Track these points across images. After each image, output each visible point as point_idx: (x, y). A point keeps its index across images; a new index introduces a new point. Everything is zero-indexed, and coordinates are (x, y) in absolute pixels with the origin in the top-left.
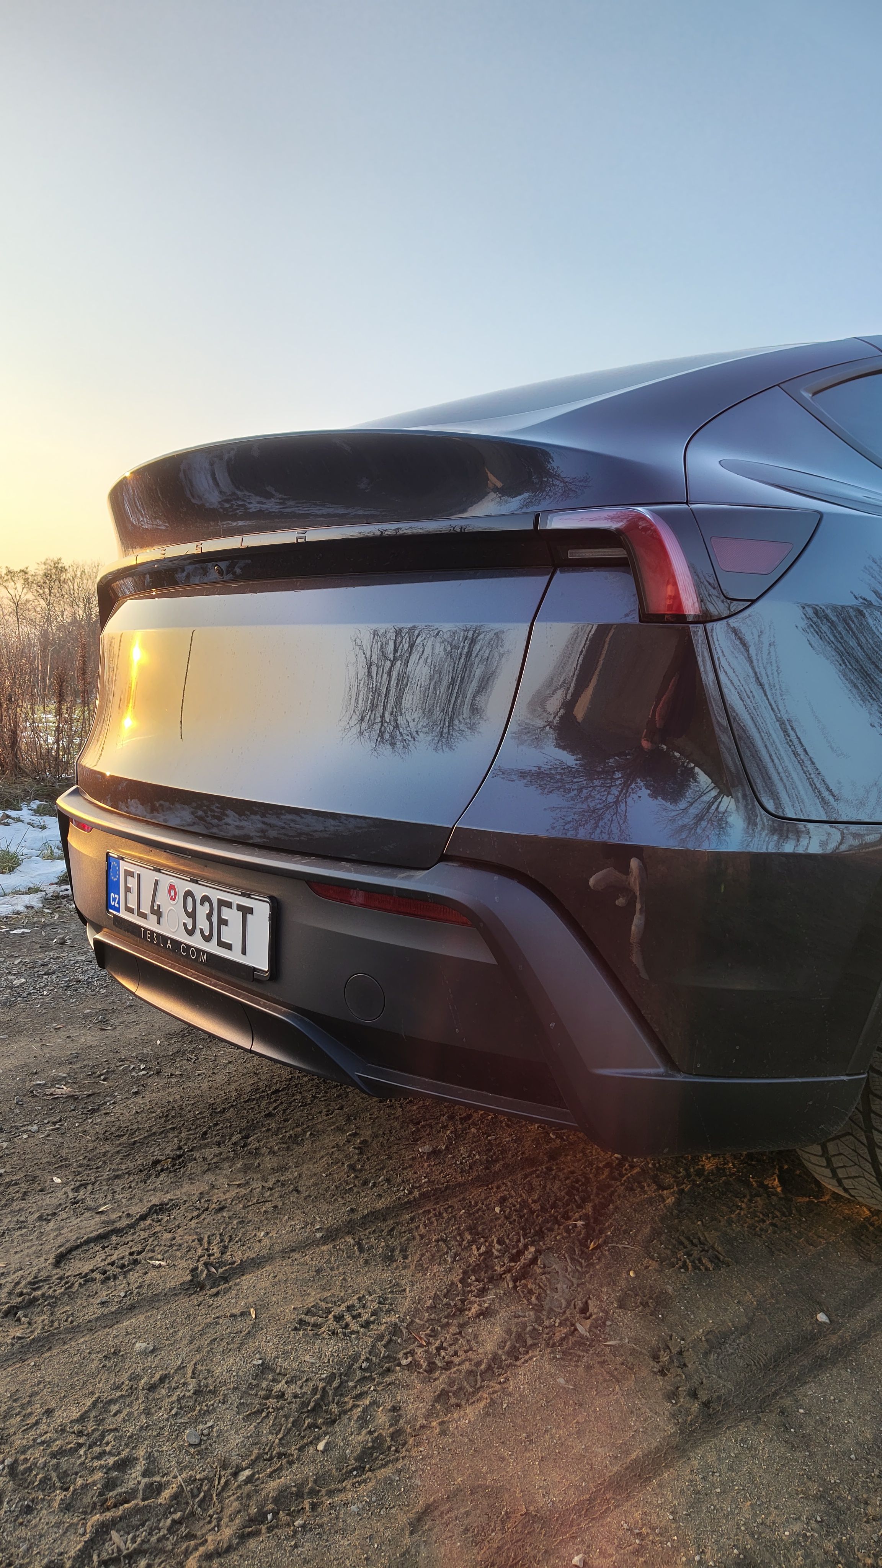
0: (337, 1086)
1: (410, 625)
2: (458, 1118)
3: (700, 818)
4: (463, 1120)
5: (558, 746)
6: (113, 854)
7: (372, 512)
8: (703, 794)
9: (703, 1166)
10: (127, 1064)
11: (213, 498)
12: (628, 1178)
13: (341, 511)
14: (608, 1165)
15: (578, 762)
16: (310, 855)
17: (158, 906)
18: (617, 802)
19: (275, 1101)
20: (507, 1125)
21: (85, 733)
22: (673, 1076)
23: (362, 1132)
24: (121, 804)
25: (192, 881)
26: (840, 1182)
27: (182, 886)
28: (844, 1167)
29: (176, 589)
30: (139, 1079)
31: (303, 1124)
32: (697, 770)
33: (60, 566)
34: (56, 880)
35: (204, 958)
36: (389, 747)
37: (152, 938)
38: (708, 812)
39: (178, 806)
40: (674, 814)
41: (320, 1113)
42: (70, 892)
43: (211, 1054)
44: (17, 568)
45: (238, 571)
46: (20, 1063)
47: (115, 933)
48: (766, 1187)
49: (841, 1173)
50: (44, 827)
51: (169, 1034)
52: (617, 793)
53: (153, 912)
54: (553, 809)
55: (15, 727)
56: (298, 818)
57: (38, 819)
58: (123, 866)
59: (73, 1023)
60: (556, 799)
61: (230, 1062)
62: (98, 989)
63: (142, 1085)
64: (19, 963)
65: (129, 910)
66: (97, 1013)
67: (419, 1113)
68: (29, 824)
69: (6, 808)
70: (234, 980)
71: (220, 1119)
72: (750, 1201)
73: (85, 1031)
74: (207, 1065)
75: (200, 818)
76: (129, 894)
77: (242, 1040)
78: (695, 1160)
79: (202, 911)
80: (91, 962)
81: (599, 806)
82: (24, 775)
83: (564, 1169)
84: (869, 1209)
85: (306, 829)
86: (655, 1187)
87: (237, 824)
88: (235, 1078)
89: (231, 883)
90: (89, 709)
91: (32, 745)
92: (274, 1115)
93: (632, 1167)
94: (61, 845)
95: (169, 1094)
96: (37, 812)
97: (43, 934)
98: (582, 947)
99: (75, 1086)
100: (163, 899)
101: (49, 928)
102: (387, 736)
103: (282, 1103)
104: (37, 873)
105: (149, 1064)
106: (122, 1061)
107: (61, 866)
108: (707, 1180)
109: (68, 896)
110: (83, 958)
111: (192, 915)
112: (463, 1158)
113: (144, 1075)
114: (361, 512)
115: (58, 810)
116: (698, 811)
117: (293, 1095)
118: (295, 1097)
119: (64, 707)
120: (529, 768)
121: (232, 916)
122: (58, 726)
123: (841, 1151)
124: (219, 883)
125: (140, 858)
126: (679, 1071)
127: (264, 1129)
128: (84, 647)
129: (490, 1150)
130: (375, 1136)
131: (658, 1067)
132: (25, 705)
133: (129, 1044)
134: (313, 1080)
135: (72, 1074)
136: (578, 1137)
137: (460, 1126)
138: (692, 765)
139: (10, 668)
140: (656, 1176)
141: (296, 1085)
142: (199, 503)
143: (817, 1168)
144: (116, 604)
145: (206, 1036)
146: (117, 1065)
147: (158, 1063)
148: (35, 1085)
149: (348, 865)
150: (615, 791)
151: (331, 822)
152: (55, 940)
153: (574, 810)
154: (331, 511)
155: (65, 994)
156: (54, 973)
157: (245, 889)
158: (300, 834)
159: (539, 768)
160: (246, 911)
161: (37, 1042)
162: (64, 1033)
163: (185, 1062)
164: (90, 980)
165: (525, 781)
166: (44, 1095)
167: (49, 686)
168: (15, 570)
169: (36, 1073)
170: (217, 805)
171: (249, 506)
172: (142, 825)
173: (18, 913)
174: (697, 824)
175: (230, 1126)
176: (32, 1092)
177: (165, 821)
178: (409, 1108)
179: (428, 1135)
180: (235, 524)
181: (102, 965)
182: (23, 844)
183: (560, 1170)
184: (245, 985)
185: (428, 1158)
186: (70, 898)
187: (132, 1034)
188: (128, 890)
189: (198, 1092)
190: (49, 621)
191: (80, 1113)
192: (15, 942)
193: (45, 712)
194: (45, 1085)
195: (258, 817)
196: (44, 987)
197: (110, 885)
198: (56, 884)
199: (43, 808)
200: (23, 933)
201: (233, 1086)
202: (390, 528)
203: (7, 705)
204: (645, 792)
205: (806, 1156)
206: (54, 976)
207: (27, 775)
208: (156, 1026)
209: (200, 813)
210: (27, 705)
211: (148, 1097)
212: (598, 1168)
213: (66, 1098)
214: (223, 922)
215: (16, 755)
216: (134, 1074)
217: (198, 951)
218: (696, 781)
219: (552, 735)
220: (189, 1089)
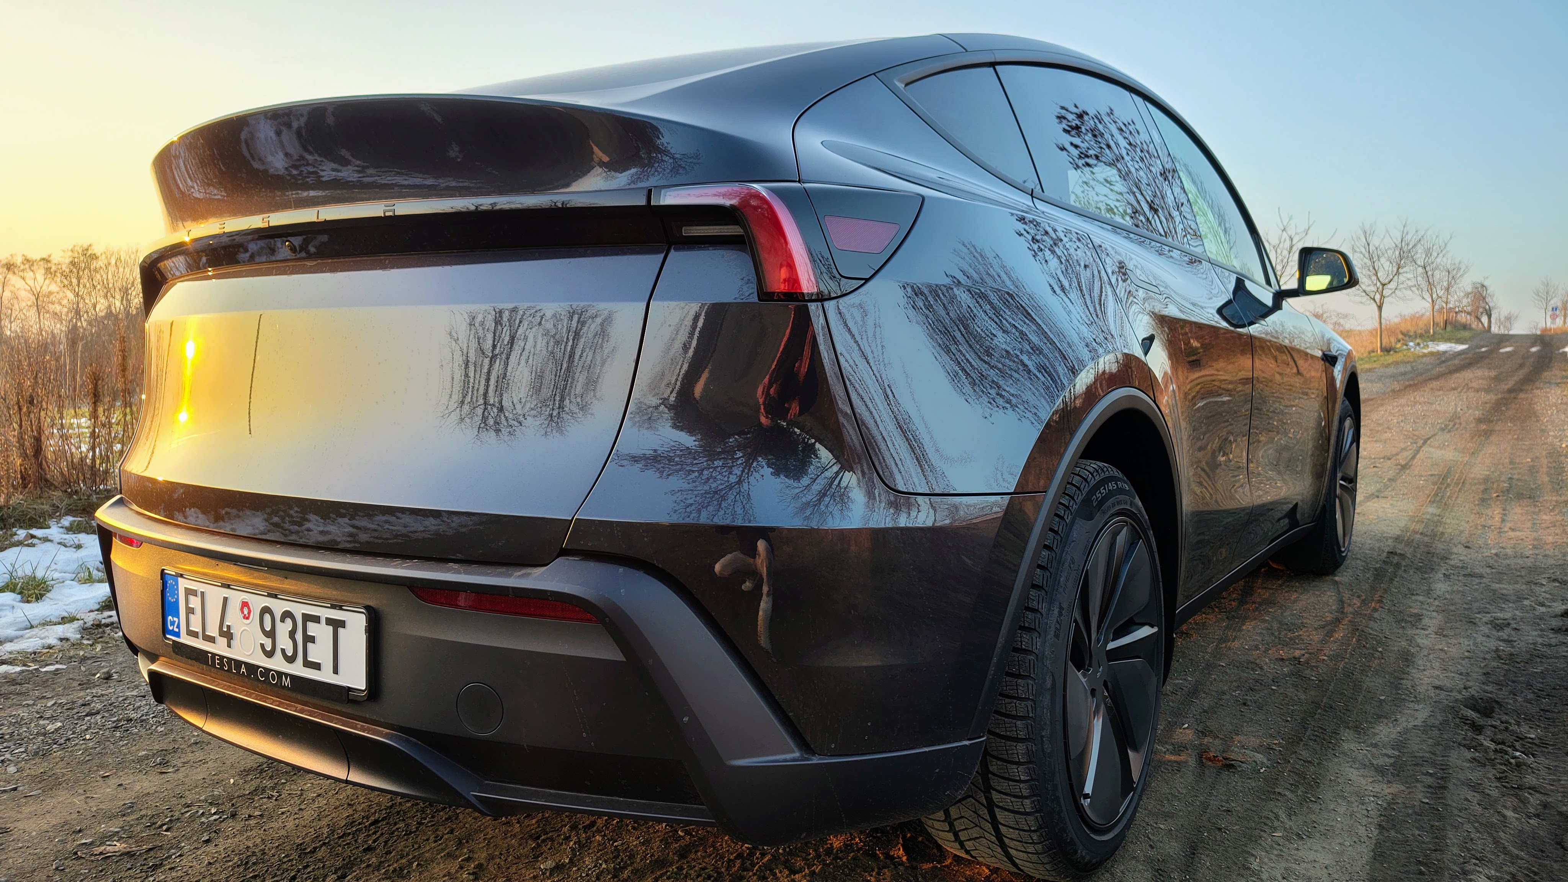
0: (445, 808)
1: (511, 306)
2: (580, 826)
3: (822, 494)
4: (586, 828)
5: (675, 426)
6: (170, 571)
7: (466, 184)
8: (825, 469)
9: (831, 844)
10: (194, 809)
11: (278, 163)
12: (760, 867)
13: (430, 182)
14: (740, 856)
15: (697, 443)
16: (411, 558)
17: (229, 627)
18: (739, 482)
19: (375, 833)
20: (634, 828)
21: (128, 438)
22: (808, 759)
23: (476, 856)
24: (178, 515)
25: (270, 595)
26: (962, 845)
27: (258, 602)
28: (966, 829)
29: (238, 268)
30: (210, 825)
31: (408, 855)
32: (818, 445)
33: (89, 252)
34: (97, 607)
35: (287, 682)
36: (493, 434)
37: (222, 664)
38: (830, 487)
39: (248, 512)
40: (797, 491)
41: (428, 840)
42: (115, 619)
43: (295, 788)
44: (35, 255)
45: (312, 249)
46: (59, 821)
47: (175, 662)
48: (892, 858)
49: (963, 836)
50: (79, 547)
51: (245, 770)
52: (739, 473)
53: (222, 634)
54: (673, 493)
55: (39, 434)
56: (392, 519)
57: (71, 538)
58: (183, 584)
59: (124, 768)
60: (676, 482)
61: (319, 795)
62: (154, 727)
63: (214, 831)
64: (53, 705)
65: (193, 634)
66: (154, 754)
67: (539, 827)
68: (60, 543)
69: (31, 527)
70: (325, 704)
71: (311, 860)
72: (878, 874)
73: (141, 776)
74: (292, 802)
75: (276, 525)
76: (191, 616)
77: (337, 770)
78: (823, 841)
79: (283, 629)
80: (144, 697)
81: (721, 487)
82: (53, 488)
83: (695, 867)
84: (988, 867)
85: (404, 531)
86: (787, 873)
87: (321, 529)
88: (326, 812)
89: (318, 595)
90: (132, 413)
91: (61, 454)
92: (374, 849)
93: (763, 855)
94: (102, 567)
95: (248, 838)
96: (70, 529)
97: (83, 669)
98: (713, 635)
99: (131, 841)
100: (234, 618)
101: (89, 662)
102: (491, 422)
103: (382, 834)
104: (72, 600)
105: (221, 807)
106: (188, 806)
107: (104, 590)
108: (836, 858)
109: (112, 623)
110: (135, 693)
111: (271, 634)
112: (589, 869)
113: (215, 820)
114: (453, 184)
115: (98, 525)
116: (822, 487)
117: (395, 824)
118: (397, 826)
119: (100, 410)
120: (643, 452)
121: (321, 632)
122: (94, 431)
123: (963, 814)
124: (303, 596)
125: (204, 574)
126: (814, 753)
127: (363, 866)
128: (123, 340)
129: (617, 857)
130: (491, 858)
131: (794, 752)
132: (50, 407)
133: (196, 787)
134: (417, 804)
135: (127, 828)
136: (708, 832)
137: (584, 835)
138: (813, 441)
139: (30, 365)
140: (787, 861)
141: (398, 813)
142: (261, 168)
143: (940, 833)
144: (164, 287)
145: (289, 769)
146: (183, 811)
147: (233, 805)
148: (79, 845)
149: (456, 566)
150: (737, 471)
151: (431, 522)
152: (98, 675)
153: (696, 492)
154: (418, 181)
155: (113, 736)
156: (98, 713)
157: (336, 600)
158: (396, 536)
159: (655, 451)
160: (337, 625)
161: (80, 795)
162: (113, 782)
163: (265, 800)
164: (144, 718)
165: (640, 466)
166: (92, 855)
167: (81, 386)
168: (34, 259)
169: (80, 831)
170: (296, 509)
171: (322, 173)
172: (205, 535)
173: (50, 647)
174: (820, 501)
175: (323, 866)
176: (76, 853)
177: (232, 530)
178: (527, 822)
179: (549, 849)
180: (305, 194)
181: (159, 700)
182: (53, 567)
183: (691, 868)
184: (339, 708)
185: (551, 875)
186: (116, 626)
187: (199, 774)
188: (190, 611)
189: (283, 832)
190: (78, 312)
191: (138, 871)
192: (47, 680)
193: (76, 416)
194: (92, 843)
195: (346, 520)
196: (86, 730)
197: (167, 607)
198: (98, 610)
199: (78, 525)
200: (57, 670)
201: (324, 822)
202: (485, 202)
203: (28, 408)
204: (767, 471)
205: (930, 822)
206: (99, 717)
207: (56, 487)
208: (228, 763)
209: (276, 519)
210: (53, 409)
211: (222, 845)
212: (730, 861)
213: (120, 855)
214: (309, 639)
215: (40, 465)
216: (203, 819)
217: (280, 674)
218: (817, 457)
219: (667, 415)
220: (271, 830)
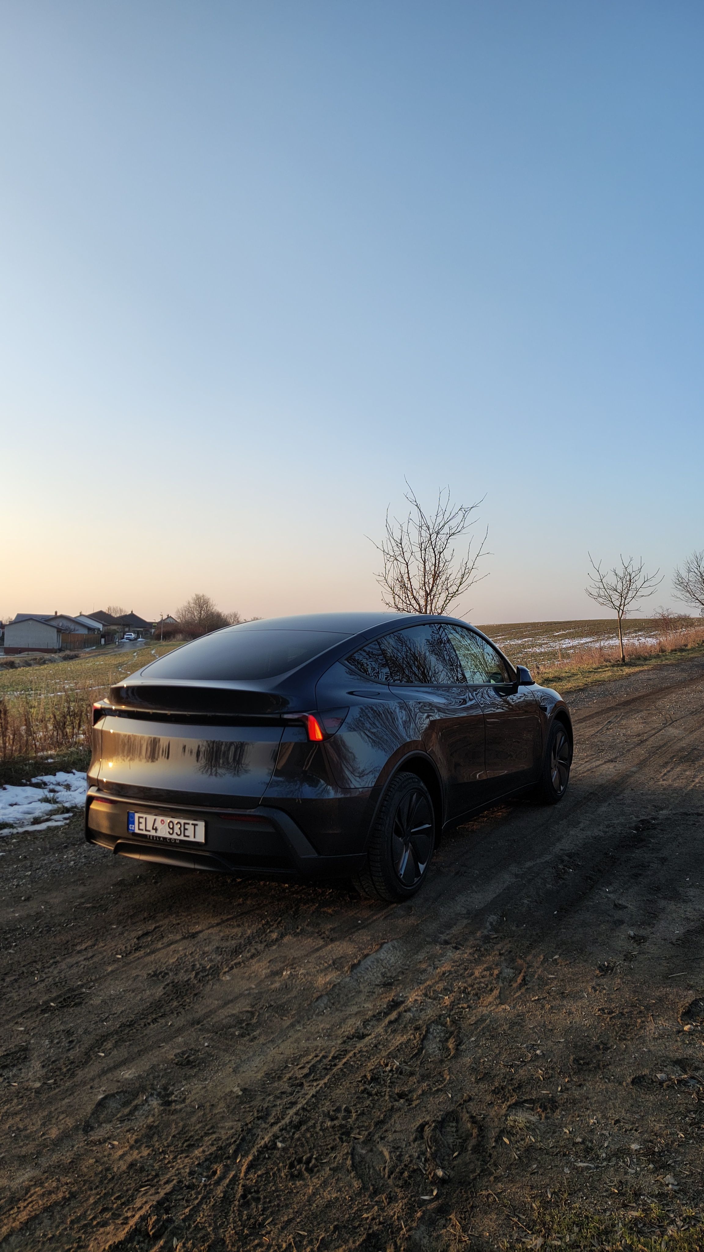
8: (323, 785)
15: (285, 780)
17: (156, 827)
22: (320, 856)
25: (172, 818)
27: (168, 820)
32: (322, 780)
35: (178, 842)
37: (153, 838)
40: (315, 790)
52: (298, 786)
53: (153, 829)
65: (141, 830)
70: (191, 847)
76: (140, 824)
79: (177, 827)
89: (189, 817)
100: (158, 825)
111: (173, 829)
116: (322, 789)
121: (190, 827)
124: (184, 818)
125: (145, 812)
131: (316, 854)
149: (231, 809)
153: (286, 791)
157: (194, 818)
160: (195, 825)
165: (268, 785)
174: (322, 793)
184: (194, 848)
204: (307, 786)
214: (186, 829)
217: (175, 840)
218: (321, 783)
